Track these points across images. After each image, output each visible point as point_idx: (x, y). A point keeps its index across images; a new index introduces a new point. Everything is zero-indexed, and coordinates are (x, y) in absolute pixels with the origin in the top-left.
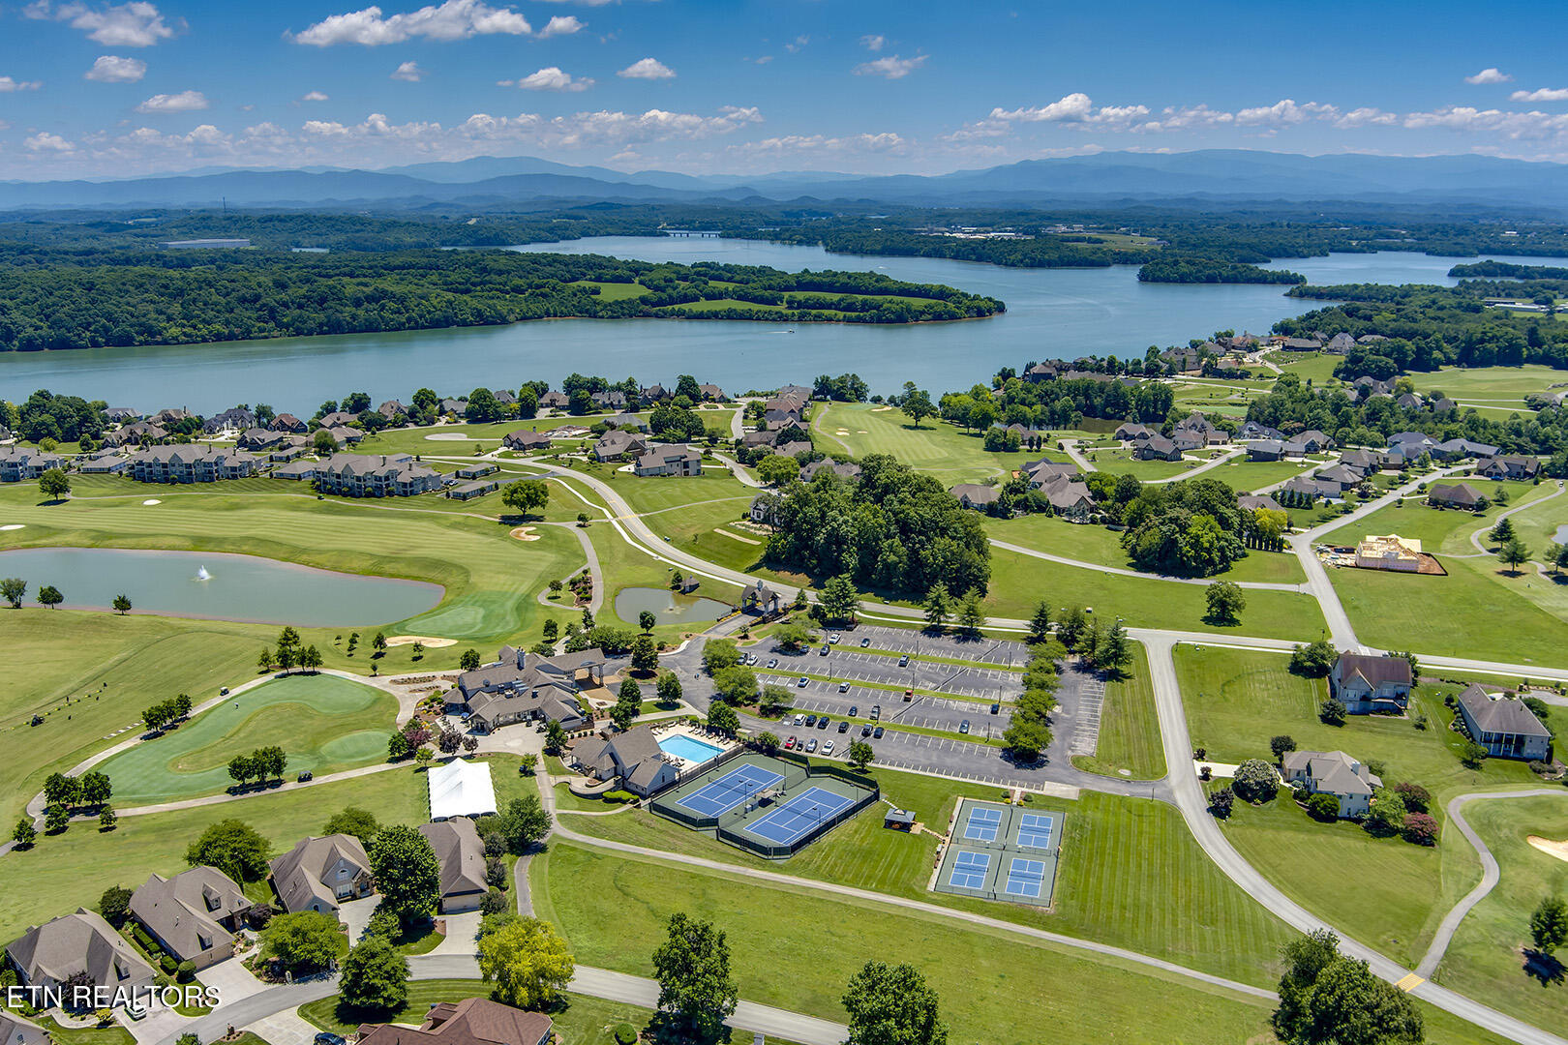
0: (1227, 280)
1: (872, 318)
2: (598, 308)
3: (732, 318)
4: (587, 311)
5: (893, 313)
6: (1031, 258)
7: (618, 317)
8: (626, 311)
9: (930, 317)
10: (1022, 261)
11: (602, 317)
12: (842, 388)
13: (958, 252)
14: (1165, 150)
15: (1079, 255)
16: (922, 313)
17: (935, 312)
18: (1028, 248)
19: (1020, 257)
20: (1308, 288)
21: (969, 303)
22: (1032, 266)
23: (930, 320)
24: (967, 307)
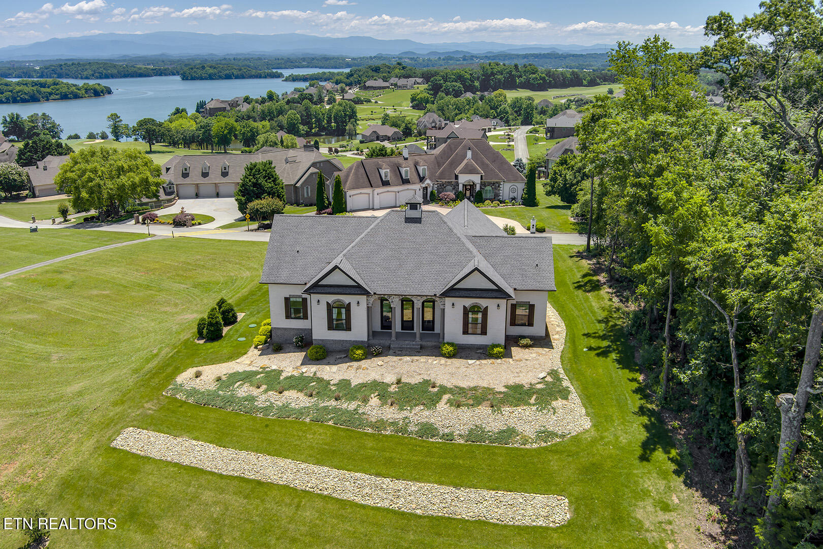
0: (237, 77)
5: (26, 94)
6: (99, 73)
9: (58, 97)
13: (43, 73)
14: (137, 33)
15: (132, 70)
16: (51, 94)
17: (61, 92)
18: (94, 67)
19: (91, 73)
20: (296, 76)
21: (85, 87)
22: (101, 78)
23: (58, 99)
24: (86, 89)
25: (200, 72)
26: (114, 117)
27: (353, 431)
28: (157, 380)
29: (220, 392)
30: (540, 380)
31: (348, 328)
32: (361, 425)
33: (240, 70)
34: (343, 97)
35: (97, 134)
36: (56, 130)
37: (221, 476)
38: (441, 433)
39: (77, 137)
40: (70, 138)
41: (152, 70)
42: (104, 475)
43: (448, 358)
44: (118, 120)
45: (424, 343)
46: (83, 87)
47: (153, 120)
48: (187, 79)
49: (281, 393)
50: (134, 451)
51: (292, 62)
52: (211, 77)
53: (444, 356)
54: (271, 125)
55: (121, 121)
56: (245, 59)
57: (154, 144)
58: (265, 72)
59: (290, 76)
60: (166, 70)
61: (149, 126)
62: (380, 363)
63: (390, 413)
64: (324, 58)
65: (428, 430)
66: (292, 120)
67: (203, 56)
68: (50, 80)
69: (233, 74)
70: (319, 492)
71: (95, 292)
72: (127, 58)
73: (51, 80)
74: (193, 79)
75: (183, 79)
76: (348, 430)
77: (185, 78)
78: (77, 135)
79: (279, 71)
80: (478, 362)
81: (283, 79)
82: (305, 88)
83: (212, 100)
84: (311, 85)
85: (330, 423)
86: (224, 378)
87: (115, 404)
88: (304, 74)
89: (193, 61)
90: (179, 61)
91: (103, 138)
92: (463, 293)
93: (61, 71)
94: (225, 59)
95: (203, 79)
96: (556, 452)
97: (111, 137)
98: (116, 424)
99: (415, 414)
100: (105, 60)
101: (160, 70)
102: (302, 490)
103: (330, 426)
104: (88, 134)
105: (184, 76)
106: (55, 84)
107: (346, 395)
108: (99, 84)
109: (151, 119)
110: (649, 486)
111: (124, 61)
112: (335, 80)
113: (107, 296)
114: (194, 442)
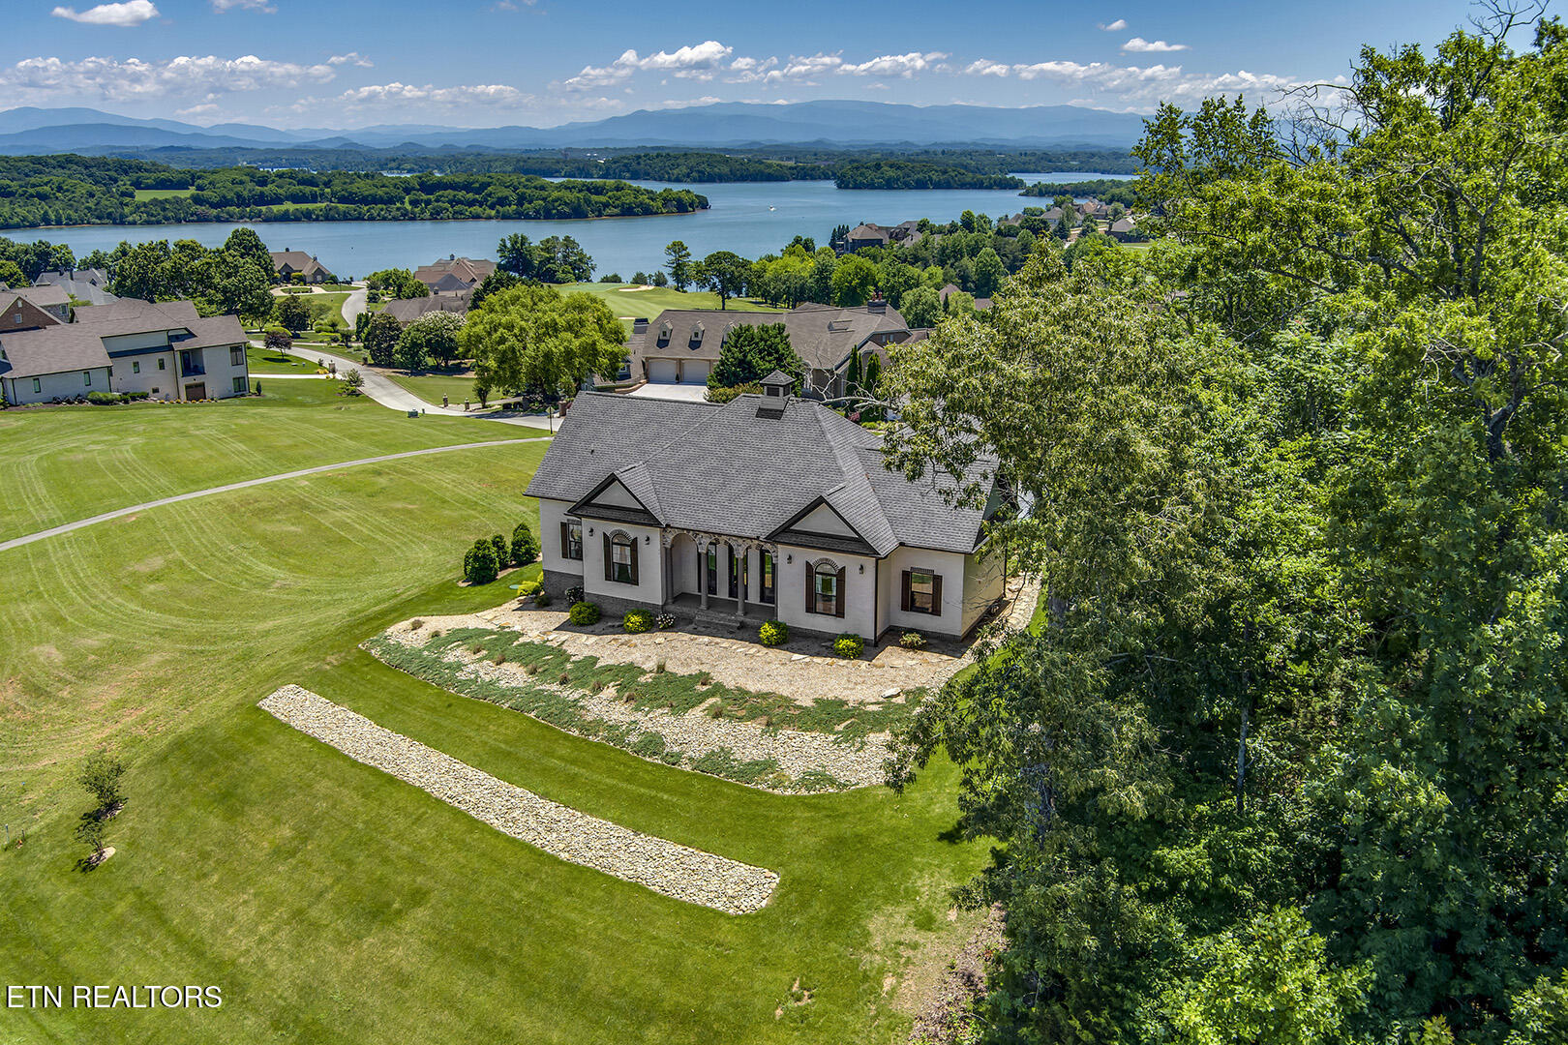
1: (537, 212)
2: (127, 210)
3: (333, 219)
4: (110, 215)
5: (566, 204)
6: (699, 172)
7: (159, 223)
8: (170, 214)
9: (616, 211)
10: (688, 176)
11: (134, 223)
12: (548, 260)
13: (608, 169)
14: (781, 102)
15: (753, 168)
16: (606, 205)
17: (623, 204)
18: (692, 162)
19: (685, 170)
20: (1047, 186)
21: (665, 195)
22: (701, 180)
23: (617, 215)
24: (664, 199)
25: (870, 174)
26: (678, 248)
27: (553, 729)
28: (366, 627)
29: (426, 653)
30: (881, 699)
31: (634, 581)
32: (569, 724)
33: (945, 172)
34: (1110, 228)
35: (650, 276)
36: (585, 266)
37: (354, 763)
38: (667, 750)
39: (616, 279)
40: (605, 280)
41: (791, 168)
42: (225, 740)
43: (766, 646)
44: (684, 253)
45: (748, 620)
46: (661, 194)
47: (733, 256)
48: (847, 187)
49: (499, 663)
50: (278, 715)
51: (1050, 161)
52: (889, 185)
53: (759, 642)
54: (945, 274)
55: (688, 255)
56: (963, 154)
57: (729, 298)
58: (991, 178)
59: (1035, 185)
60: (813, 169)
61: (725, 265)
62: (662, 640)
63: (620, 714)
64: (1115, 153)
65: (653, 743)
66: (985, 265)
67: (890, 145)
68: (611, 182)
69: (931, 179)
70: (457, 804)
71: (399, 505)
72: (756, 148)
73: (613, 181)
74: (858, 187)
75: (839, 187)
76: (547, 727)
77: (843, 184)
78: (616, 276)
79: (1018, 176)
80: (808, 659)
81: (1022, 191)
82: (1044, 209)
83: (862, 224)
84: (1058, 204)
85: (532, 715)
86: (443, 634)
87: (295, 652)
88: (1063, 183)
89: (869, 154)
90: (844, 154)
91: (658, 284)
92: (803, 539)
93: (637, 167)
94: (926, 152)
95: (876, 188)
96: (815, 807)
97: (671, 282)
98: (276, 679)
99: (651, 719)
100: (717, 150)
101: (803, 168)
102: (436, 799)
103: (529, 718)
104: (634, 275)
105: (842, 182)
106: (618, 189)
107: (576, 679)
108: (688, 192)
109: (729, 253)
110: (923, 886)
111: (750, 151)
112: (1108, 196)
113: (410, 512)
114: (351, 714)
